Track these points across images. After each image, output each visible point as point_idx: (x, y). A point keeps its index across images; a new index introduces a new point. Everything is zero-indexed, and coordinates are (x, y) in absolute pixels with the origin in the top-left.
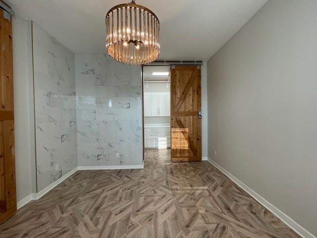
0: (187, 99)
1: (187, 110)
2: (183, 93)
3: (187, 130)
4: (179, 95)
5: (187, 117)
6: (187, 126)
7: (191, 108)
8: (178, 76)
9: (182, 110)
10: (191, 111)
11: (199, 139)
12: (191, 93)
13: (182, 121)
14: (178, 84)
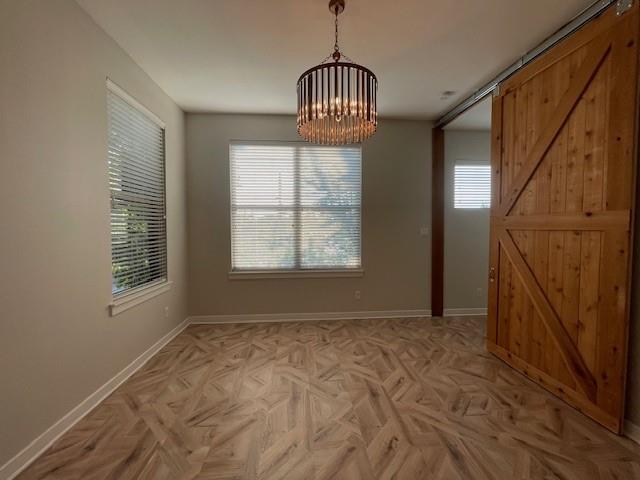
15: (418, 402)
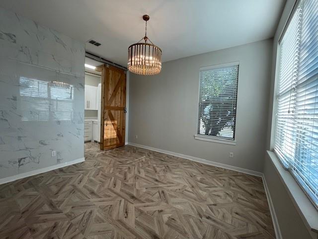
0: (117, 96)
1: (117, 106)
2: (114, 91)
3: (116, 122)
4: (111, 92)
5: (116, 112)
6: (116, 118)
7: (119, 104)
8: (111, 75)
9: (113, 105)
10: (119, 106)
11: (124, 129)
12: (120, 92)
13: (113, 114)
14: (110, 82)
15: (111, 206)
